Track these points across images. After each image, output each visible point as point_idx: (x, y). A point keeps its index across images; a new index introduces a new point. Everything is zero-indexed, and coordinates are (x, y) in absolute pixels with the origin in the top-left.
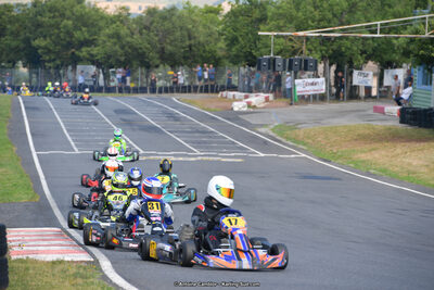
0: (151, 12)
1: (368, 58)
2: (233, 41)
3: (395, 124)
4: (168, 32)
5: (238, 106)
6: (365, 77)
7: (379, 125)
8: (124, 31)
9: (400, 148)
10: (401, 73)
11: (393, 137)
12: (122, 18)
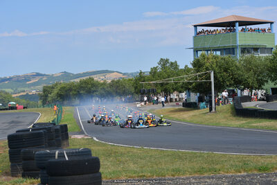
0: (113, 81)
1: (174, 90)
2: (136, 88)
3: (182, 107)
4: (118, 87)
5: (138, 105)
6: (174, 96)
7: (177, 108)
8: (105, 87)
9: (182, 113)
10: (184, 94)
11: (180, 110)
12: (104, 84)
